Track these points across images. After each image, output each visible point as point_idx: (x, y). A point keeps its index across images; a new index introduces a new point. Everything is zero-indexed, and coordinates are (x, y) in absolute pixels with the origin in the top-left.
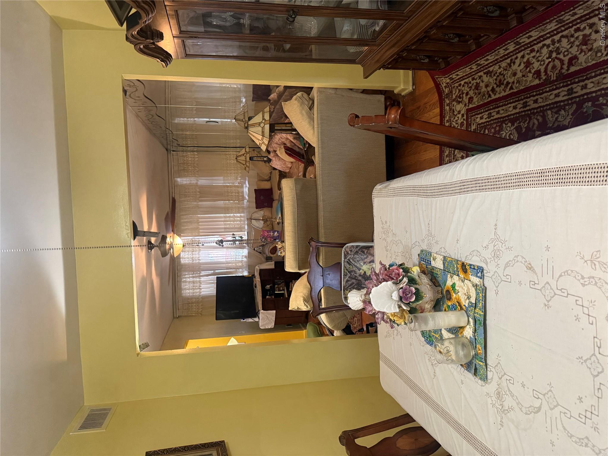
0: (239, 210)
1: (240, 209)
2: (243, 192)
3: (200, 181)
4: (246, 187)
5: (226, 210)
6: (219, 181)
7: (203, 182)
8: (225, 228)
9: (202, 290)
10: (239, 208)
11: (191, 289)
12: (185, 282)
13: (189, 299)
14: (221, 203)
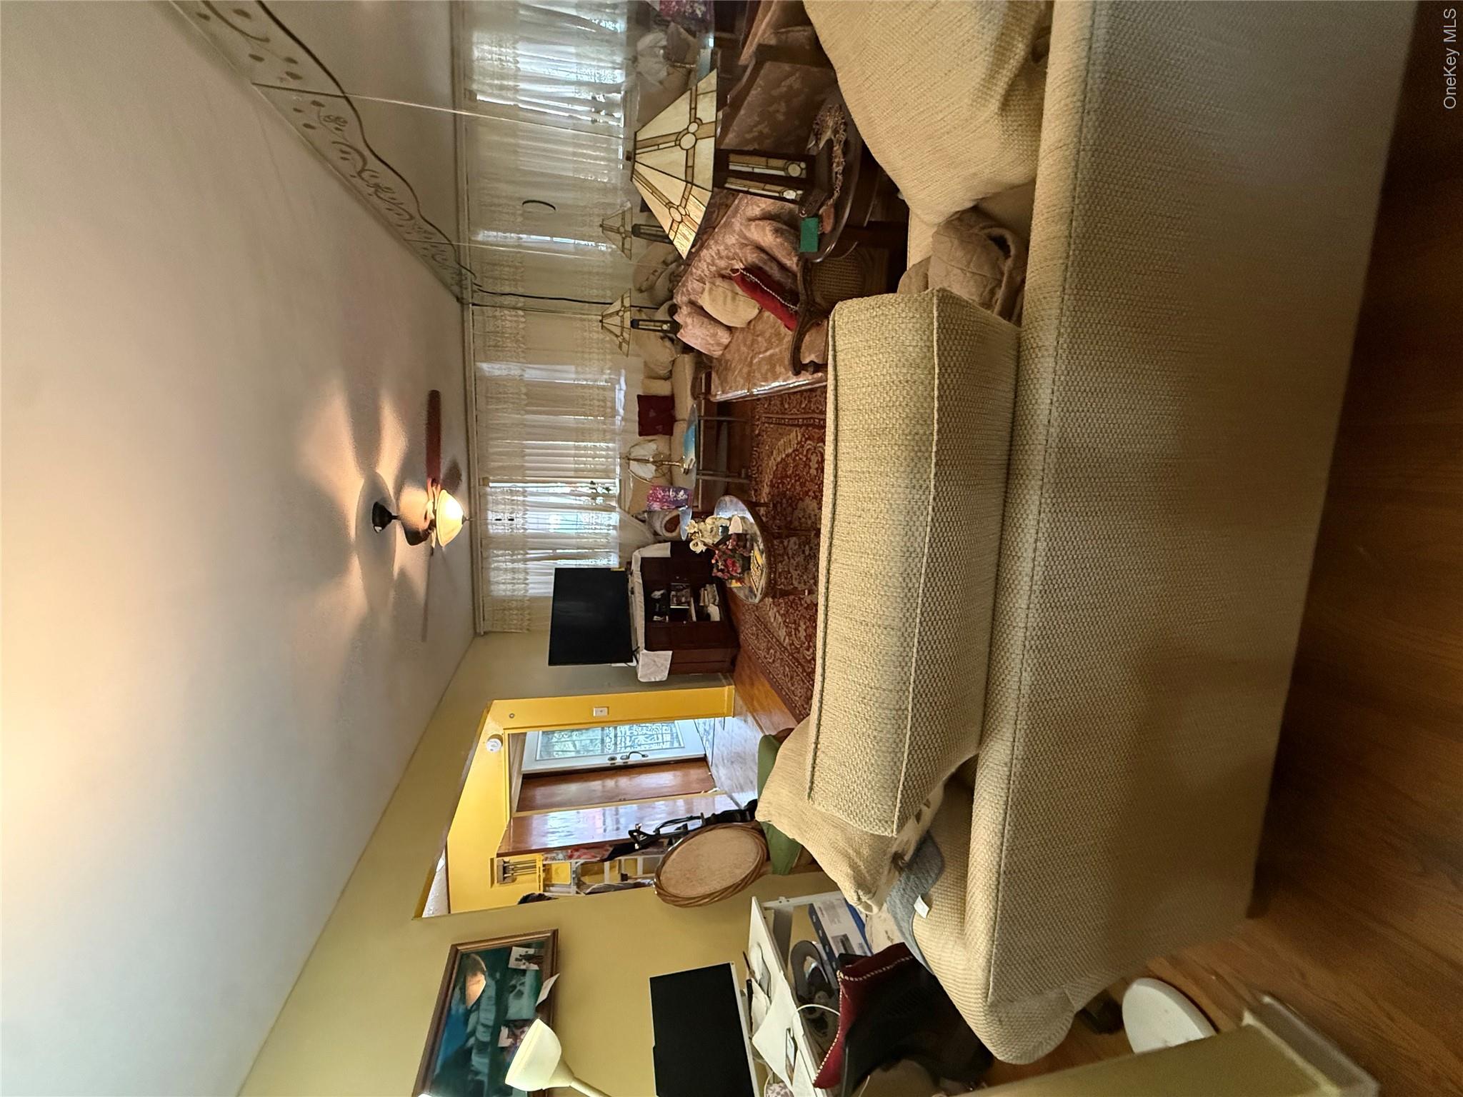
0: (605, 435)
1: (607, 434)
2: (613, 401)
3: (528, 371)
4: (621, 389)
5: (580, 434)
6: (567, 375)
7: (534, 374)
8: (576, 470)
9: (531, 586)
10: (605, 431)
11: (509, 583)
12: (498, 569)
13: (504, 601)
14: (569, 420)
